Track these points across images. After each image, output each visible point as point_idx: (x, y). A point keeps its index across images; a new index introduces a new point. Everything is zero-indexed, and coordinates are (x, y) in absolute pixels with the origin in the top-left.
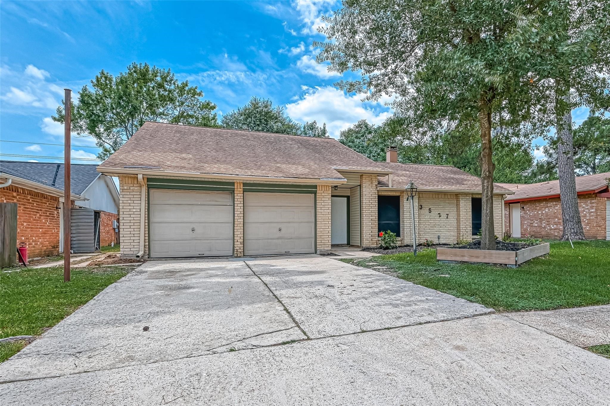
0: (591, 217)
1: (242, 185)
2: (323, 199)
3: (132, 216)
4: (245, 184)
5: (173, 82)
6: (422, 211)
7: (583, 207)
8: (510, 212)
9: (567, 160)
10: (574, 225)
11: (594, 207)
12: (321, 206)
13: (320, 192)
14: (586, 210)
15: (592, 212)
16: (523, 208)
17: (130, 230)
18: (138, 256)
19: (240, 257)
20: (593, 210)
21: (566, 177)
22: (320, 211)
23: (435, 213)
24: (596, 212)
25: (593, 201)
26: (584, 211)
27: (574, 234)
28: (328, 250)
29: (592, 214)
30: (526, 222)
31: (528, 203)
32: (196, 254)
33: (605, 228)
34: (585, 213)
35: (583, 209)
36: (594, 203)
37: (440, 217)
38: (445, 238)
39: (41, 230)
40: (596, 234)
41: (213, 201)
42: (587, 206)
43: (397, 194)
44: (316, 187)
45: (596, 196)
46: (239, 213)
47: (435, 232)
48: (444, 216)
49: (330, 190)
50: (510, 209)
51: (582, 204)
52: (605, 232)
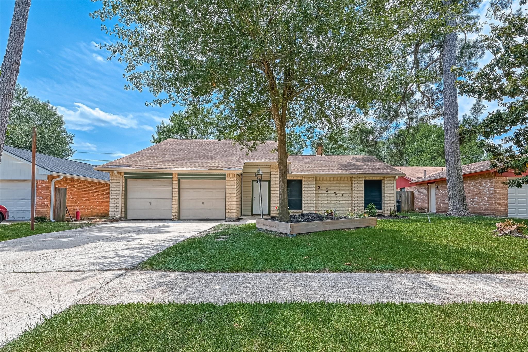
0: (491, 195)
1: (177, 175)
2: (230, 183)
3: (116, 195)
4: (179, 175)
5: (213, 113)
6: (320, 191)
7: (484, 186)
8: (428, 191)
9: (451, 145)
10: (456, 202)
11: (493, 185)
12: (229, 188)
13: (228, 178)
14: (486, 189)
15: (491, 191)
16: (437, 187)
17: (114, 203)
18: (113, 218)
19: (175, 220)
20: (492, 189)
21: (450, 159)
22: (228, 191)
23: (331, 192)
24: (494, 190)
25: (492, 180)
26: (484, 189)
27: (456, 211)
28: (233, 218)
29: (491, 192)
30: (439, 199)
31: (441, 183)
32: (152, 218)
33: (507, 206)
34: (485, 191)
35: (483, 188)
36: (492, 182)
37: (336, 195)
38: (340, 211)
39: (98, 202)
40: (495, 211)
41: (163, 185)
42: (487, 185)
43: (300, 178)
44: (225, 175)
45: (495, 176)
46: (175, 192)
47: (332, 207)
48: (339, 194)
49: (235, 177)
50: (428, 188)
51: (483, 183)
52: (507, 209)
